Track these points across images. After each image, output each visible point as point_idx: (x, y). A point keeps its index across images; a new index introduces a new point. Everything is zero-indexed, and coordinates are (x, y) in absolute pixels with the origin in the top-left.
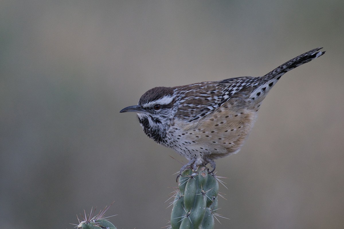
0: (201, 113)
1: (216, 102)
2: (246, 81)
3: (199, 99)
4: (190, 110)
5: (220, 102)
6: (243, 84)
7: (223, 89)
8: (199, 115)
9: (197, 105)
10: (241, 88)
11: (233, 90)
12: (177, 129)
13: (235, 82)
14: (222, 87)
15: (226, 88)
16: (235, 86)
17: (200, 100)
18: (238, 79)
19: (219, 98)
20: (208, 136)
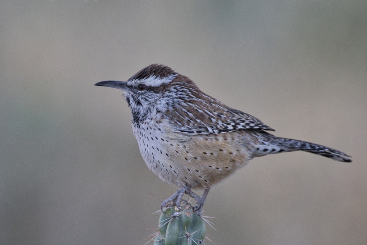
0: (198, 129)
1: (218, 126)
2: (255, 123)
3: (202, 113)
4: (187, 118)
5: (222, 129)
6: (252, 125)
7: (230, 117)
8: (194, 130)
9: (197, 118)
10: (248, 127)
11: (240, 125)
12: (160, 130)
13: (245, 117)
14: (230, 115)
15: (234, 118)
16: (243, 121)
17: (202, 115)
18: (249, 116)
19: (222, 125)
20: (187, 160)
